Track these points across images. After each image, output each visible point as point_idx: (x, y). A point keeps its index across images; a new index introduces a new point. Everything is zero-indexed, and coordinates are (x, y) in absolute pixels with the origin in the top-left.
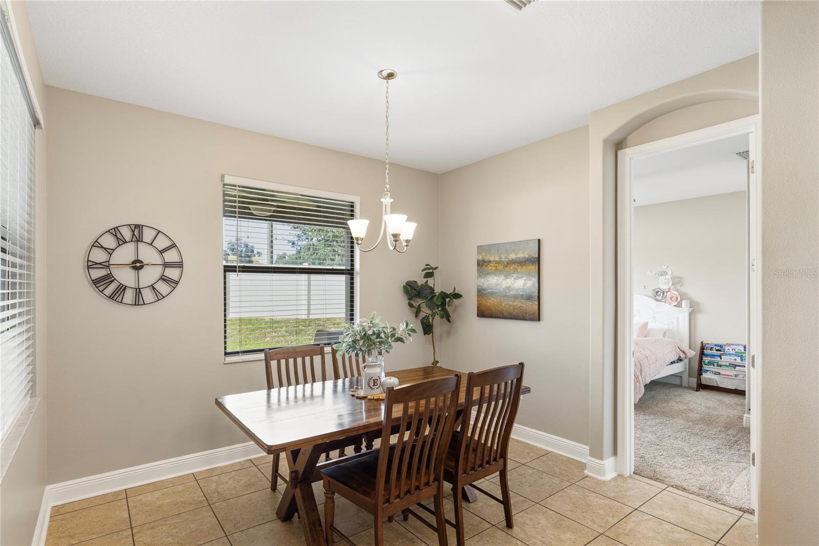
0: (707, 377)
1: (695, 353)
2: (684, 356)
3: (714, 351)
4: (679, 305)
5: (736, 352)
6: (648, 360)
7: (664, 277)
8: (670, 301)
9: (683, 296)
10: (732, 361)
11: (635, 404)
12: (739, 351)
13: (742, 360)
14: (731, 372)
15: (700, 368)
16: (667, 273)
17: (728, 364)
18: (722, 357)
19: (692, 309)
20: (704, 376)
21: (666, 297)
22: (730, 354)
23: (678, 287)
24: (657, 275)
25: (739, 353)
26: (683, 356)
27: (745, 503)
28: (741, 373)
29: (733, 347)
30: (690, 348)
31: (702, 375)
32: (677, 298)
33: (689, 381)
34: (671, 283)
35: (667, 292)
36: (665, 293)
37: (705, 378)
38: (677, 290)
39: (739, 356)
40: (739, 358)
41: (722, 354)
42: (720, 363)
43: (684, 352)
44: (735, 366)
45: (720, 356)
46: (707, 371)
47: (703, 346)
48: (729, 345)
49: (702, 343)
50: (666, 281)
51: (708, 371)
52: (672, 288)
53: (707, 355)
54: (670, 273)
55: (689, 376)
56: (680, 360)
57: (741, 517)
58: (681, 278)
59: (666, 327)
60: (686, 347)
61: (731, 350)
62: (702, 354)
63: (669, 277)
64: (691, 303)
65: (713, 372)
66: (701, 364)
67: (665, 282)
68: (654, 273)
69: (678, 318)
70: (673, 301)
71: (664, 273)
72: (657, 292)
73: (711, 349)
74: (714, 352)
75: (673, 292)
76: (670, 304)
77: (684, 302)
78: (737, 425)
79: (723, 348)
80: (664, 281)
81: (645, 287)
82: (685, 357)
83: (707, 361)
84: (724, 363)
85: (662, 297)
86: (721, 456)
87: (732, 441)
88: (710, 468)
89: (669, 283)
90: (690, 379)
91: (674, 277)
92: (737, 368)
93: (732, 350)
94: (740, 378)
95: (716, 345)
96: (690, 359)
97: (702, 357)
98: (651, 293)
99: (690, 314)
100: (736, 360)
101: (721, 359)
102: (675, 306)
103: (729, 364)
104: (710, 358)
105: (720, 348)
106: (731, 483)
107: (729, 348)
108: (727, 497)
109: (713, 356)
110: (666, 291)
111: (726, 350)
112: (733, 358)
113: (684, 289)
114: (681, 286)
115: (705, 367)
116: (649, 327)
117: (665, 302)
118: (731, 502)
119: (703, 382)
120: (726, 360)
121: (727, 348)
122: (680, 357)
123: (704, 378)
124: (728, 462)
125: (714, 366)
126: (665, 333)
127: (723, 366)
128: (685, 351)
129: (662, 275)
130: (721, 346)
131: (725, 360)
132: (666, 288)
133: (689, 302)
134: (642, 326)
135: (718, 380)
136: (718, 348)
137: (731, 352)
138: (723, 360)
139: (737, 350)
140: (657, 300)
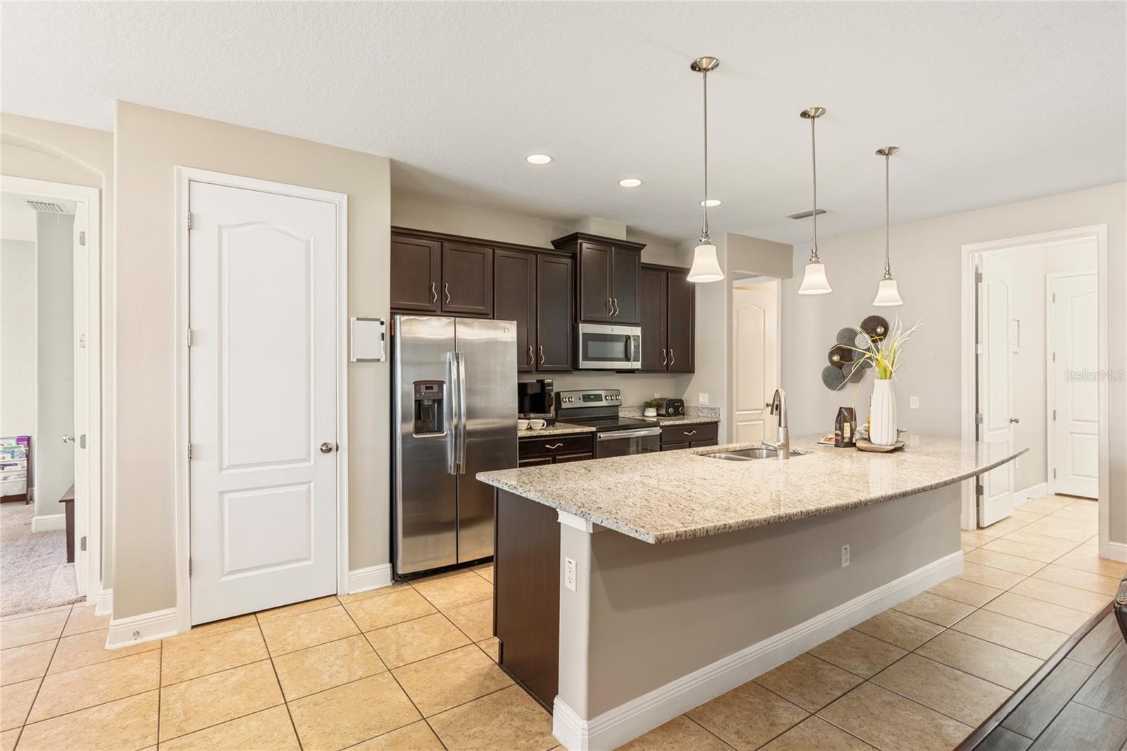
5: (5, 448)
12: (10, 446)
13: (13, 457)
25: (9, 448)
27: (71, 596)
28: (11, 474)
39: (9, 453)
40: (9, 455)
57: (72, 609)
78: (24, 533)
86: (22, 569)
87: (27, 550)
88: (15, 584)
94: (11, 480)
106: (48, 586)
108: (50, 599)
118: (57, 601)
124: (33, 570)
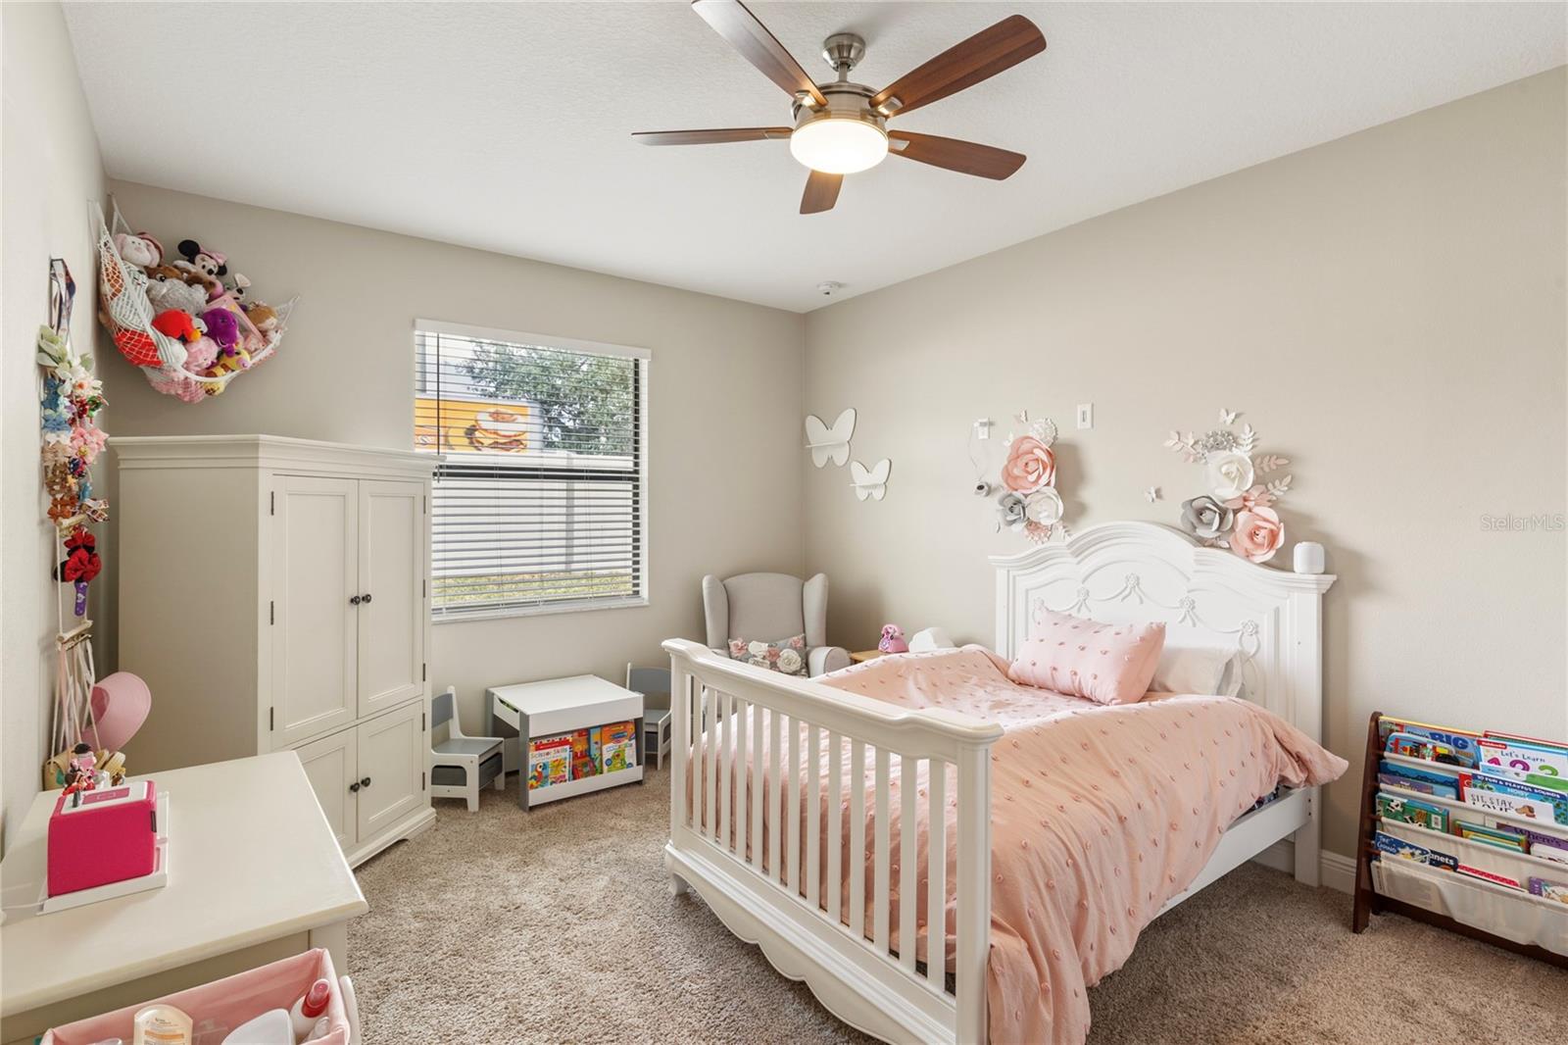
0: (1398, 869)
1: (1345, 764)
2: (1303, 776)
3: (1428, 761)
4: (1282, 563)
5: (1531, 777)
6: (1126, 833)
7: (1227, 453)
8: (1247, 544)
9: (1298, 527)
10: (1512, 814)
11: (1090, 989)
14: (1513, 866)
15: (1367, 826)
16: (1235, 440)
17: (1492, 825)
18: (1468, 791)
19: (1332, 578)
20: (1383, 864)
21: (1232, 529)
22: (1503, 785)
23: (1279, 490)
24: (1199, 448)
25: (1544, 781)
26: (1294, 775)
29: (1519, 752)
30: (1325, 743)
31: (1377, 857)
32: (1273, 536)
33: (1320, 863)
34: (1251, 477)
35: (1236, 512)
36: (1231, 516)
37: (1391, 876)
38: (1274, 504)
39: (1546, 799)
41: (1464, 777)
42: (1454, 814)
43: (1299, 760)
44: (1529, 840)
45: (1458, 786)
46: (1396, 845)
47: (1381, 733)
48: (1501, 741)
49: (1375, 717)
50: (1233, 468)
51: (1402, 845)
52: (1255, 494)
53: (1398, 775)
54: (1246, 437)
55: (1324, 843)
56: (1283, 789)
58: (1290, 458)
59: (1229, 646)
60: (1308, 743)
61: (1505, 761)
62: (1376, 768)
63: (1243, 453)
64: (1327, 553)
65: (1424, 852)
66: (1373, 810)
67: (1227, 474)
68: (1192, 442)
69: (1277, 611)
70: (1260, 546)
71: (1223, 441)
72: (1200, 512)
73: (1417, 749)
74: (1427, 764)
75: (1257, 510)
76: (1248, 556)
77: (1300, 551)
79: (1470, 750)
80: (1224, 470)
81: (1158, 493)
82: (1307, 780)
83: (1398, 800)
84: (1475, 820)
85: (1218, 530)
89: (1242, 477)
90: (1327, 854)
91: (1262, 456)
92: (1537, 848)
93: (1513, 764)
95: (1433, 736)
96: (1324, 789)
97: (1376, 779)
98: (1176, 514)
99: (1326, 599)
100: (1530, 811)
101: (1460, 797)
102: (1266, 564)
103: (1500, 826)
104: (1412, 787)
105: (1457, 750)
107: (1496, 753)
109: (1422, 780)
110: (1231, 506)
111: (1483, 763)
112: (1520, 801)
113: (1301, 501)
114: (1290, 487)
115: (1391, 827)
116: (1169, 642)
117: (1229, 549)
119: (1383, 888)
120: (1479, 804)
121: (1486, 753)
122: (1283, 779)
123: (1384, 874)
125: (1428, 826)
126: (1229, 666)
127: (1471, 829)
128: (1307, 756)
129: (1217, 446)
130: (1460, 742)
131: (1479, 806)
132: (1230, 497)
133: (1319, 549)
134: (1142, 639)
135: (1442, 889)
136: (1444, 748)
137: (1512, 775)
138: (1468, 803)
139: (1534, 770)
140: (1201, 542)
